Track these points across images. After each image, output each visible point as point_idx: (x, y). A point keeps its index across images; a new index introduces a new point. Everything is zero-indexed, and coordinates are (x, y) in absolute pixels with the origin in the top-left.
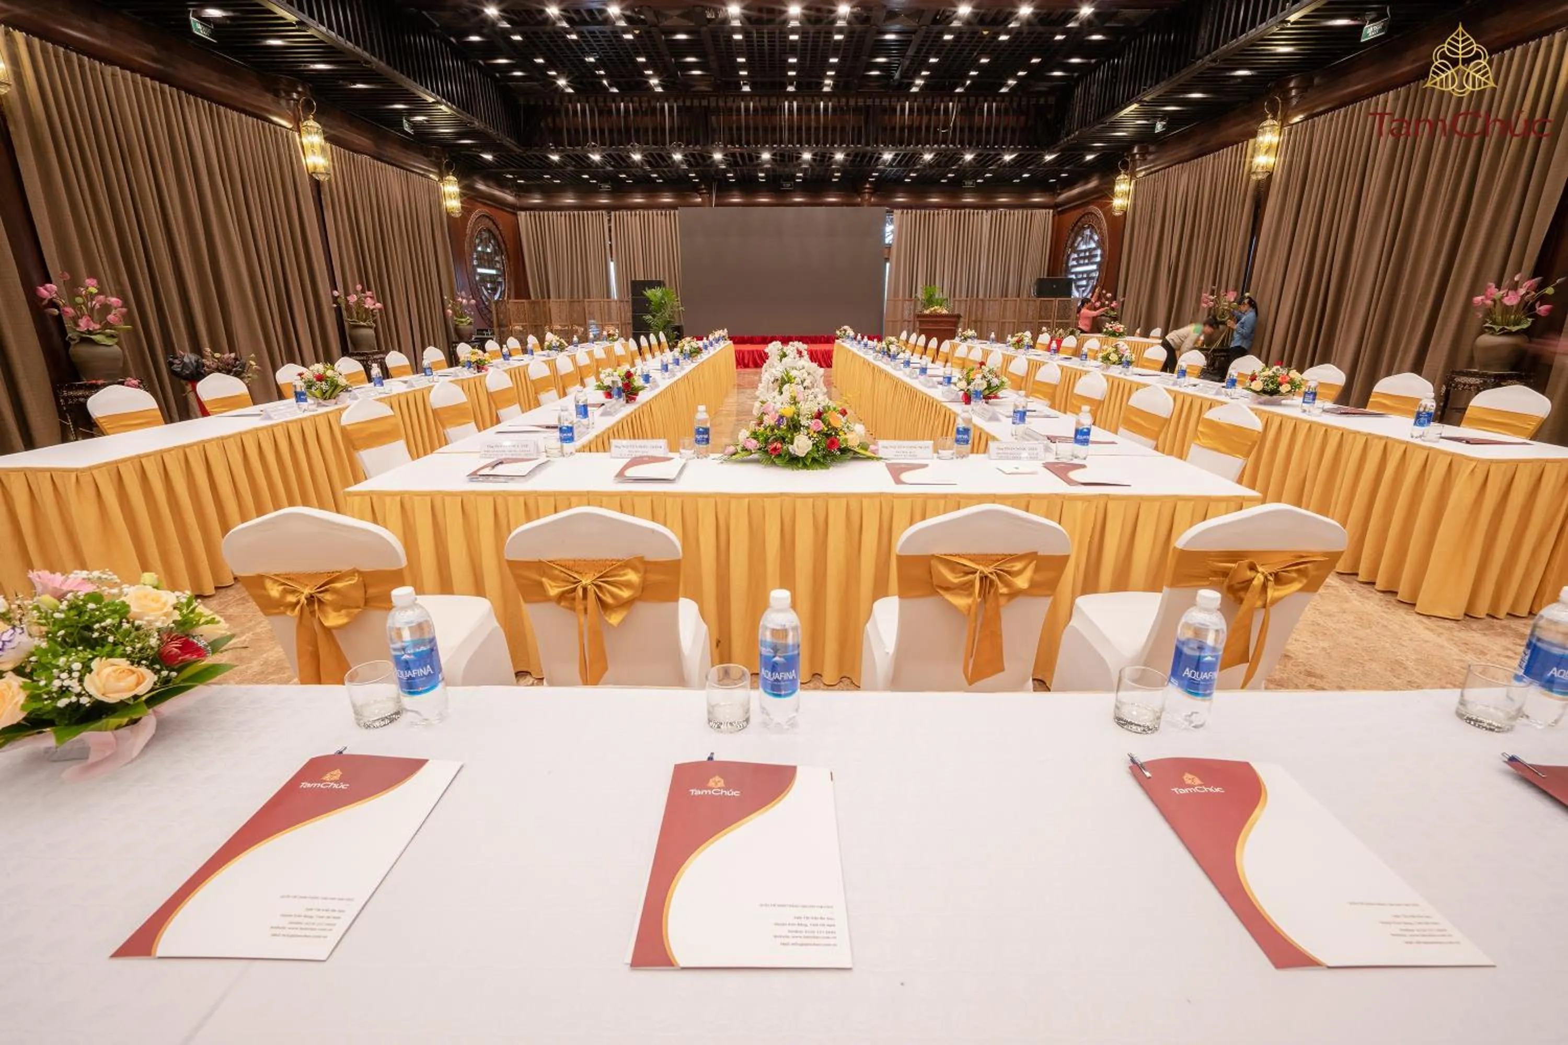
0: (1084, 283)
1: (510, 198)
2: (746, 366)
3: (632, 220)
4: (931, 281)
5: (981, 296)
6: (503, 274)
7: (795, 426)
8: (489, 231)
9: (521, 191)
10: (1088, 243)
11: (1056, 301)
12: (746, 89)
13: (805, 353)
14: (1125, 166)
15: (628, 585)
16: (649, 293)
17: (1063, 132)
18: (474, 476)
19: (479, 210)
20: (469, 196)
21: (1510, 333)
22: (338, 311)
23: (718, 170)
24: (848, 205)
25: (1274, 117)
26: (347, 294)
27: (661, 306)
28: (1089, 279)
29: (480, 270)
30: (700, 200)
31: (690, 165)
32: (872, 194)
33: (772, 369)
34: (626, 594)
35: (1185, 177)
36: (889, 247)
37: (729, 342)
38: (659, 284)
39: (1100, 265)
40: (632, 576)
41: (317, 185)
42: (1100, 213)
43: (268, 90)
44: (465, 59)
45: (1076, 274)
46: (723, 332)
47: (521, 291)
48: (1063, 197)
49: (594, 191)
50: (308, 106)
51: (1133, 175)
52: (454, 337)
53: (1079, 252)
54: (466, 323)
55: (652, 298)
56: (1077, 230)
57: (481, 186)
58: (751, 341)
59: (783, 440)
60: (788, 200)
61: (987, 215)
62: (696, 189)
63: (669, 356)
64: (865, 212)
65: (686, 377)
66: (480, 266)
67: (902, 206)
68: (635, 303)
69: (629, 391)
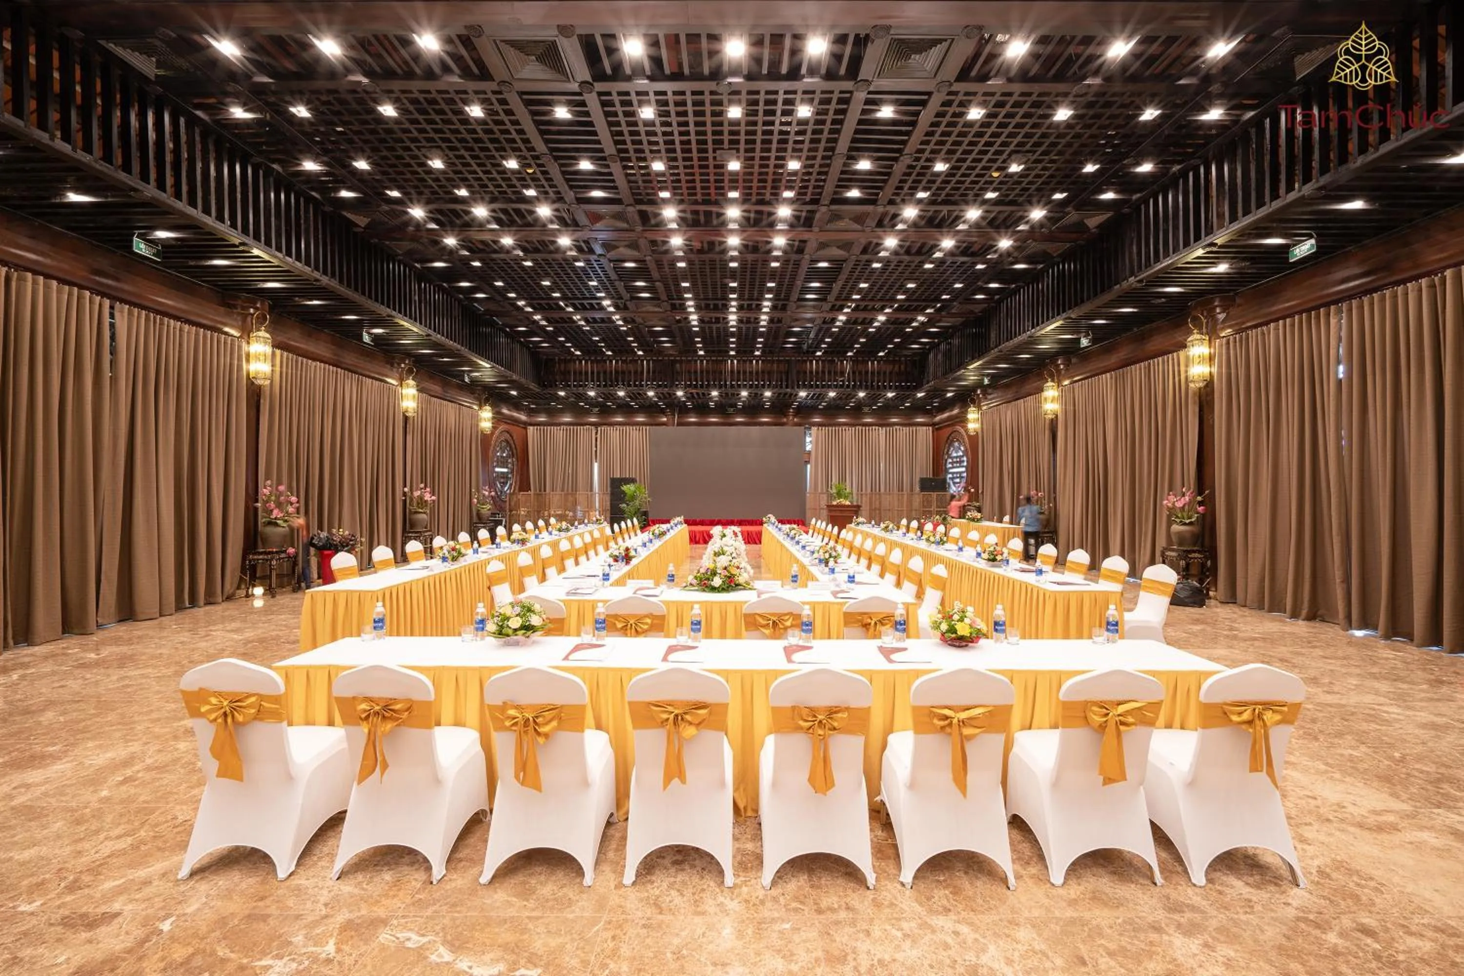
0: (958, 480)
1: (523, 417)
2: (697, 542)
3: (614, 434)
4: (842, 479)
5: (882, 490)
6: (512, 472)
7: (714, 573)
8: (507, 441)
9: (531, 412)
10: (957, 452)
11: (934, 495)
12: (701, 353)
13: (739, 534)
14: (973, 401)
15: (646, 624)
16: (625, 488)
17: (925, 381)
18: (568, 594)
19: (502, 427)
20: (498, 418)
21: (1185, 524)
22: (405, 502)
23: (679, 401)
24: (776, 424)
25: (1053, 381)
26: (411, 490)
27: (633, 498)
28: (961, 477)
29: (497, 470)
30: (665, 419)
31: (659, 398)
32: (795, 416)
33: (714, 545)
34: (646, 627)
35: (1009, 413)
36: (809, 453)
37: (685, 525)
38: (632, 481)
39: (966, 467)
40: (649, 621)
41: (406, 419)
42: (962, 431)
43: (387, 363)
44: (513, 338)
45: (953, 473)
46: (680, 519)
47: (524, 485)
48: (938, 418)
49: (588, 412)
50: (410, 371)
51: (979, 407)
52: (475, 519)
53: (952, 458)
54: (486, 509)
55: (627, 491)
56: (950, 442)
57: (505, 411)
58: (702, 523)
59: (708, 579)
60: (732, 420)
61: (882, 431)
62: (663, 412)
63: (645, 536)
64: (789, 431)
65: (657, 551)
66: (498, 466)
67: (819, 425)
68: (612, 494)
69: (627, 558)
